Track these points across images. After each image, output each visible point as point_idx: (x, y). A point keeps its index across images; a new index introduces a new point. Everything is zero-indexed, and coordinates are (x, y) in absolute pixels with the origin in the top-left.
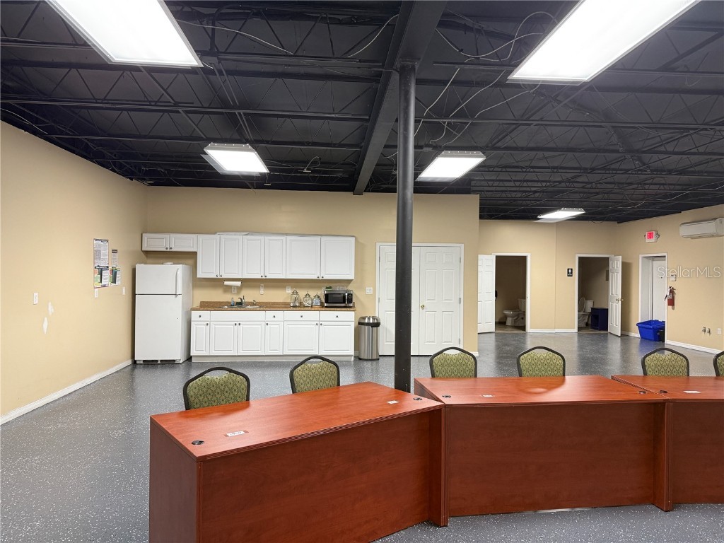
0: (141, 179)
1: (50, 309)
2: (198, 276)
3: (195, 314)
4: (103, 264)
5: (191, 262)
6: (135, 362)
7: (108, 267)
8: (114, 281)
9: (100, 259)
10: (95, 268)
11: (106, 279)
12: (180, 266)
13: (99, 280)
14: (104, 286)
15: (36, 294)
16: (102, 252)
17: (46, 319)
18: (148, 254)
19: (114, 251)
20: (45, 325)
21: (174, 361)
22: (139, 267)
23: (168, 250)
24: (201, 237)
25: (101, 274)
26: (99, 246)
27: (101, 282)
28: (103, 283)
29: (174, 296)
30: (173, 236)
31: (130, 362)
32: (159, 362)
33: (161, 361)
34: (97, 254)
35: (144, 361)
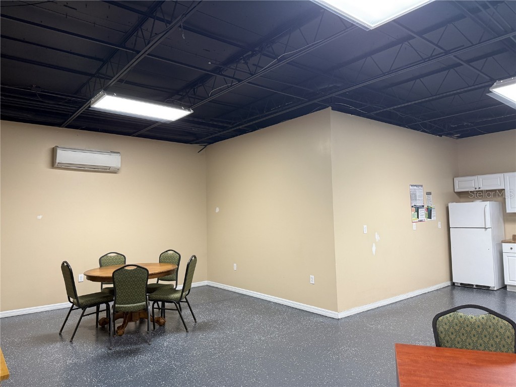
0: (449, 134)
1: (376, 237)
2: (507, 212)
3: (506, 247)
4: (419, 204)
5: (500, 199)
6: (453, 284)
7: (423, 206)
8: (430, 217)
9: (416, 200)
10: (412, 207)
11: (422, 215)
12: (488, 203)
13: (416, 216)
14: (421, 221)
15: (365, 226)
16: (418, 194)
17: (374, 244)
18: (460, 194)
19: (429, 193)
20: (374, 249)
21: (489, 287)
22: (451, 205)
23: (477, 190)
24: (507, 175)
25: (417, 212)
26: (415, 189)
27: (418, 218)
28: (420, 219)
29: (484, 229)
30: (481, 178)
31: (449, 283)
32: (475, 287)
33: (476, 286)
34: (413, 197)
35: (461, 284)
